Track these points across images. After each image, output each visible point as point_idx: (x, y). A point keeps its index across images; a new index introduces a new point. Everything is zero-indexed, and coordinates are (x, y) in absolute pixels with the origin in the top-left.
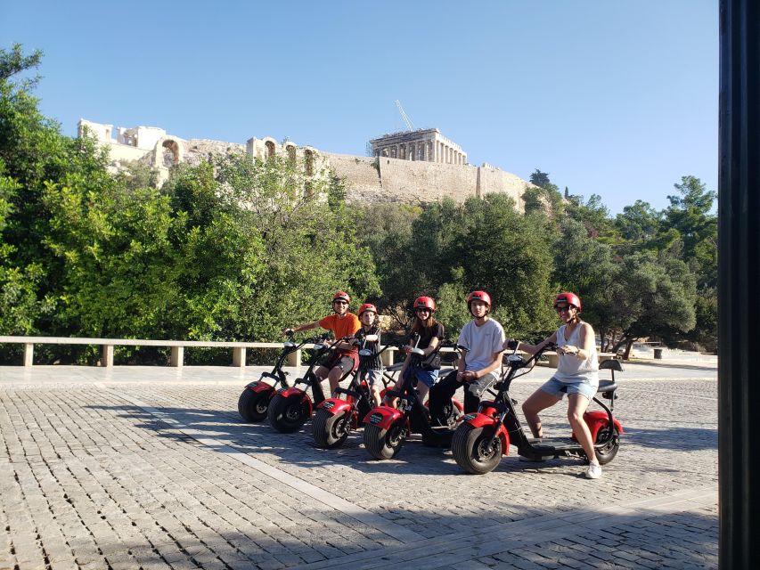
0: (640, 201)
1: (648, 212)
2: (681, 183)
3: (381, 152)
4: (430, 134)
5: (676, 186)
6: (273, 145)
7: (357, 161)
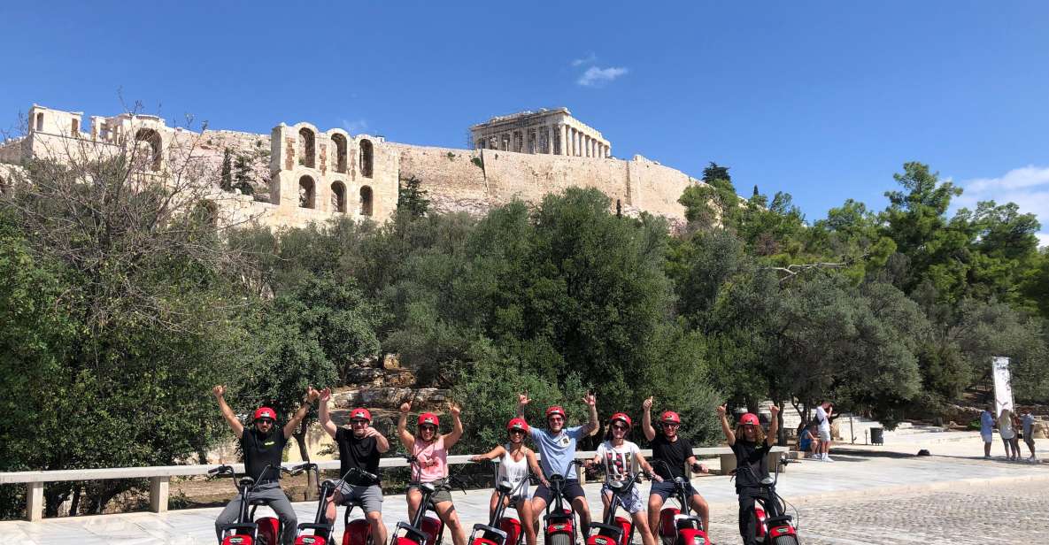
0: (851, 201)
1: (864, 217)
2: (903, 173)
3: (487, 143)
4: (556, 117)
5: (896, 177)
6: (313, 133)
7: (450, 155)
